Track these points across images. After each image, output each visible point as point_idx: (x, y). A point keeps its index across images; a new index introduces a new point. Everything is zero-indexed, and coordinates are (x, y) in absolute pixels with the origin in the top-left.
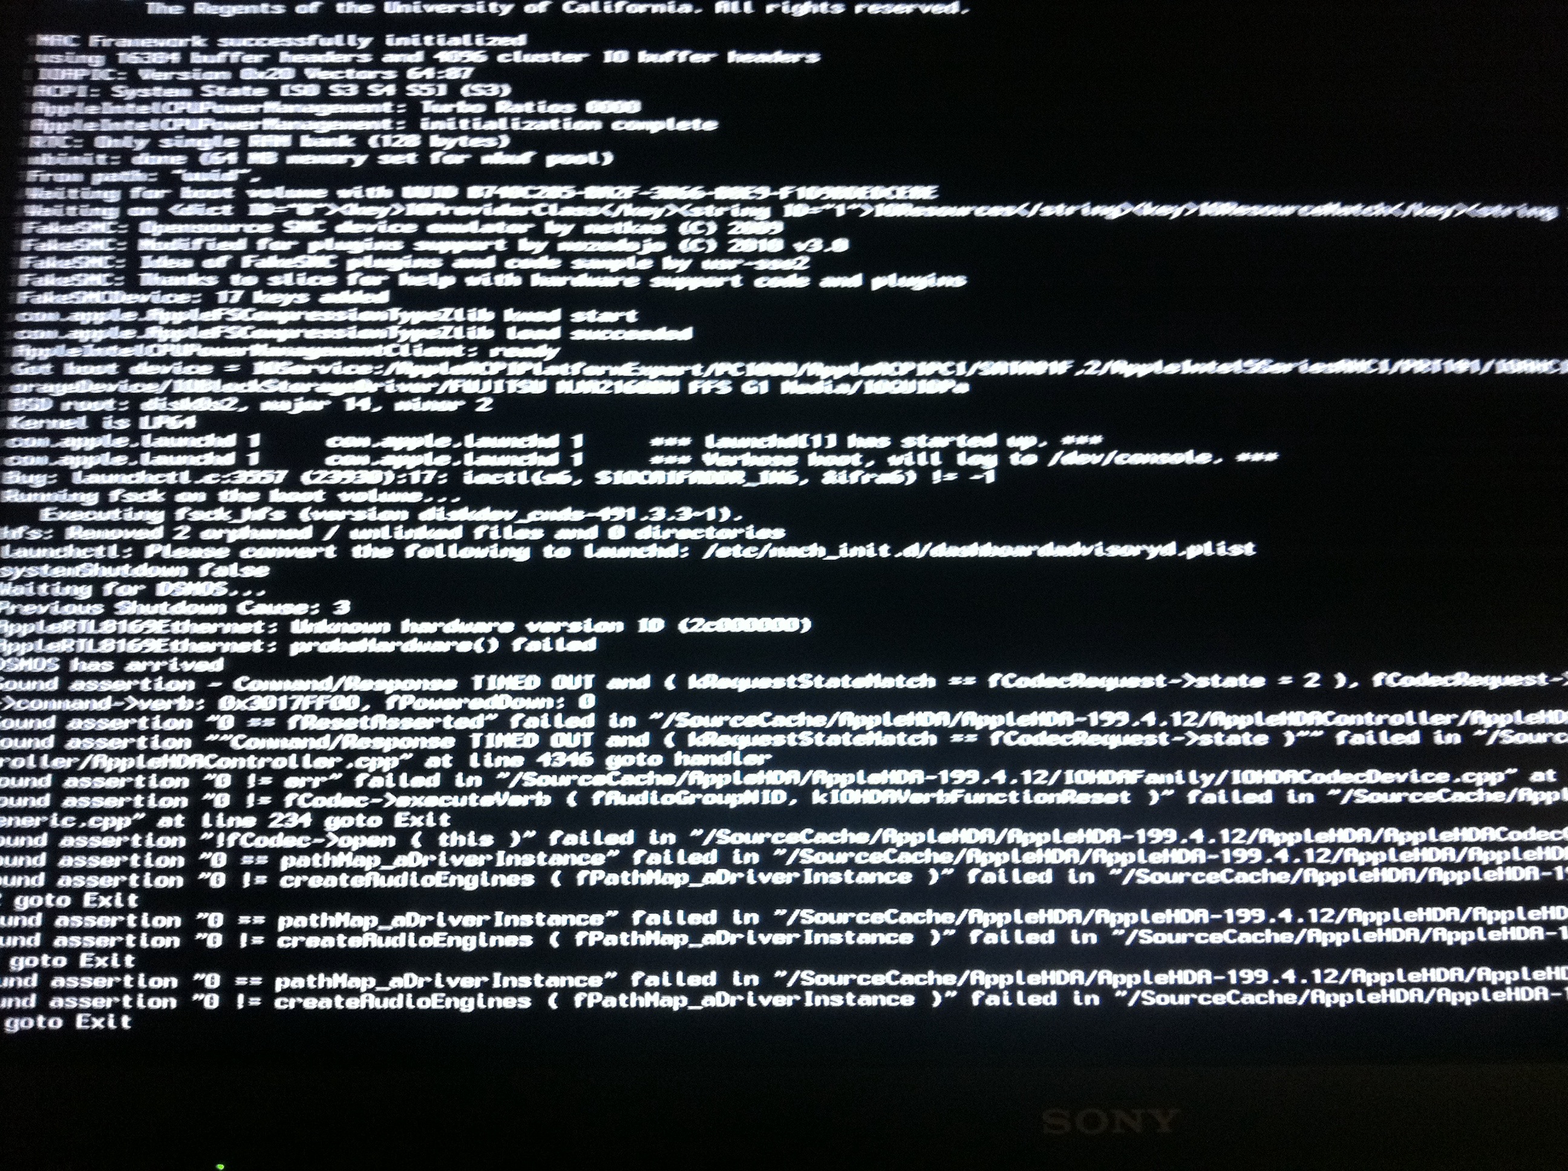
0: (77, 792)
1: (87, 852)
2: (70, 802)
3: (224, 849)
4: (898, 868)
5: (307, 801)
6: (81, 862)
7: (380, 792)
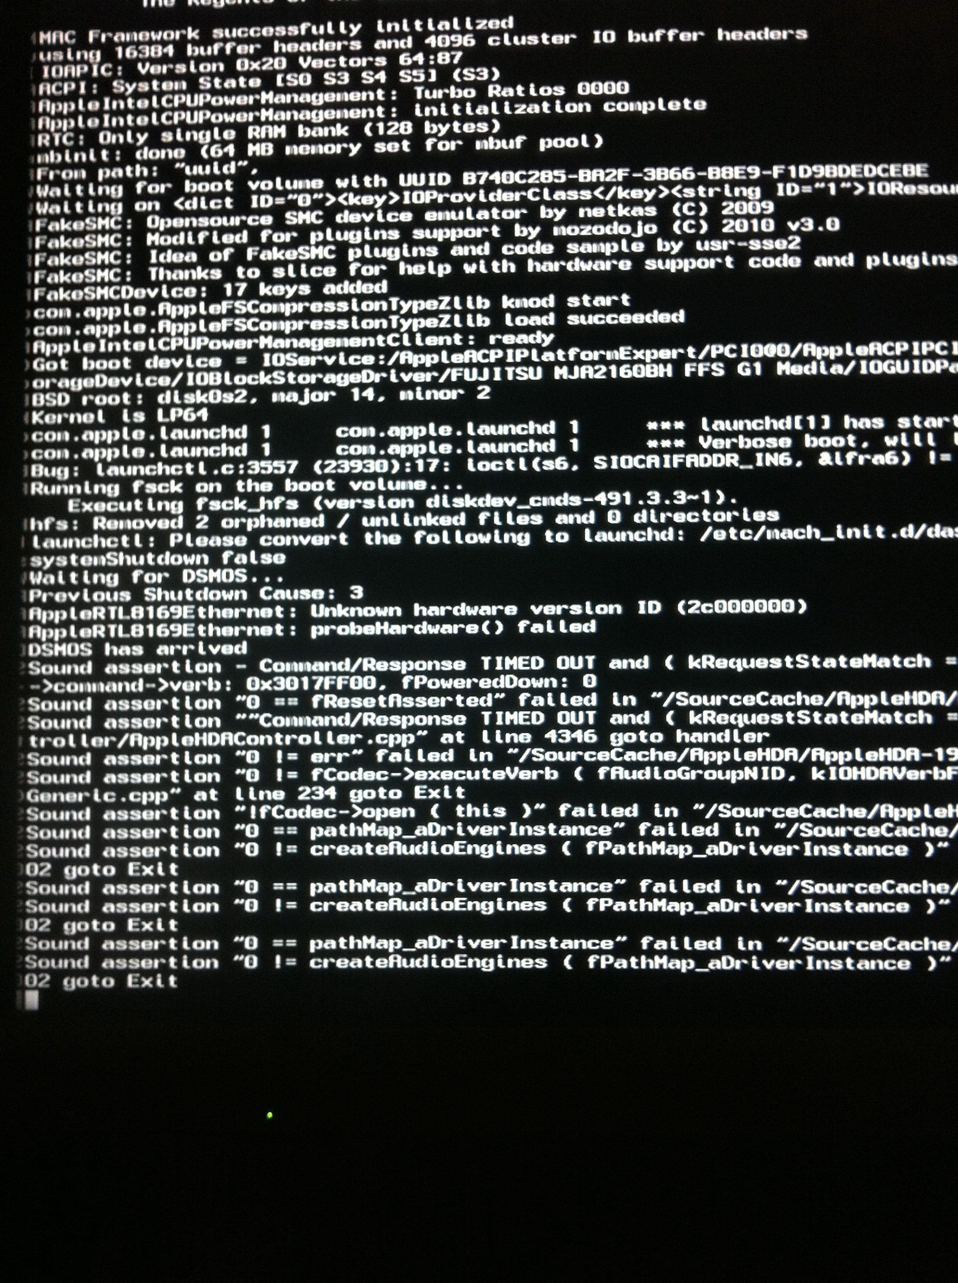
0: (117, 769)
1: (129, 824)
2: (110, 778)
3: (258, 820)
4: (895, 841)
5: (332, 774)
6: (123, 834)
7: (399, 767)
